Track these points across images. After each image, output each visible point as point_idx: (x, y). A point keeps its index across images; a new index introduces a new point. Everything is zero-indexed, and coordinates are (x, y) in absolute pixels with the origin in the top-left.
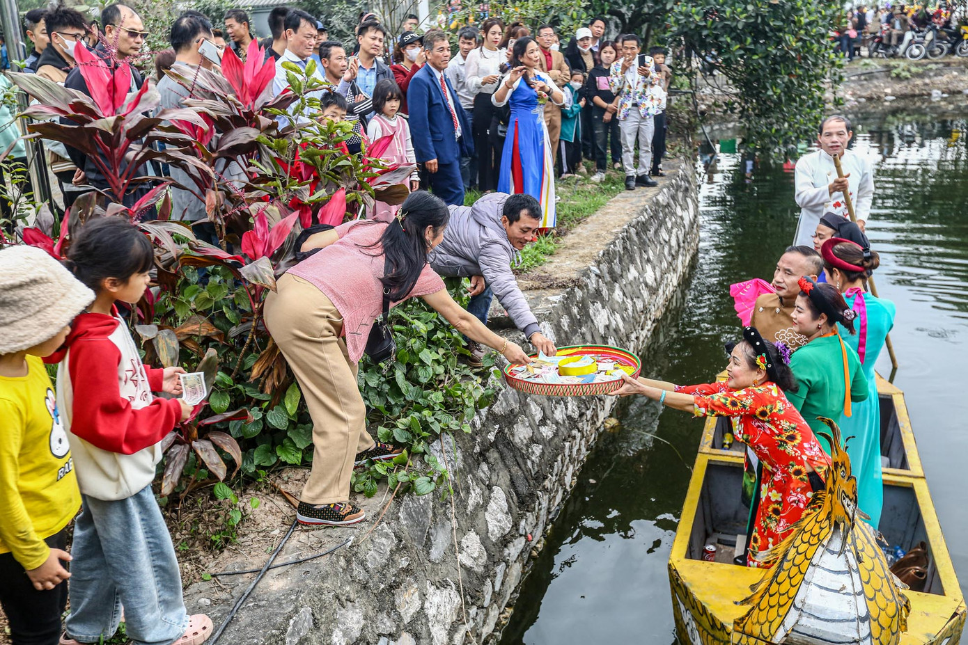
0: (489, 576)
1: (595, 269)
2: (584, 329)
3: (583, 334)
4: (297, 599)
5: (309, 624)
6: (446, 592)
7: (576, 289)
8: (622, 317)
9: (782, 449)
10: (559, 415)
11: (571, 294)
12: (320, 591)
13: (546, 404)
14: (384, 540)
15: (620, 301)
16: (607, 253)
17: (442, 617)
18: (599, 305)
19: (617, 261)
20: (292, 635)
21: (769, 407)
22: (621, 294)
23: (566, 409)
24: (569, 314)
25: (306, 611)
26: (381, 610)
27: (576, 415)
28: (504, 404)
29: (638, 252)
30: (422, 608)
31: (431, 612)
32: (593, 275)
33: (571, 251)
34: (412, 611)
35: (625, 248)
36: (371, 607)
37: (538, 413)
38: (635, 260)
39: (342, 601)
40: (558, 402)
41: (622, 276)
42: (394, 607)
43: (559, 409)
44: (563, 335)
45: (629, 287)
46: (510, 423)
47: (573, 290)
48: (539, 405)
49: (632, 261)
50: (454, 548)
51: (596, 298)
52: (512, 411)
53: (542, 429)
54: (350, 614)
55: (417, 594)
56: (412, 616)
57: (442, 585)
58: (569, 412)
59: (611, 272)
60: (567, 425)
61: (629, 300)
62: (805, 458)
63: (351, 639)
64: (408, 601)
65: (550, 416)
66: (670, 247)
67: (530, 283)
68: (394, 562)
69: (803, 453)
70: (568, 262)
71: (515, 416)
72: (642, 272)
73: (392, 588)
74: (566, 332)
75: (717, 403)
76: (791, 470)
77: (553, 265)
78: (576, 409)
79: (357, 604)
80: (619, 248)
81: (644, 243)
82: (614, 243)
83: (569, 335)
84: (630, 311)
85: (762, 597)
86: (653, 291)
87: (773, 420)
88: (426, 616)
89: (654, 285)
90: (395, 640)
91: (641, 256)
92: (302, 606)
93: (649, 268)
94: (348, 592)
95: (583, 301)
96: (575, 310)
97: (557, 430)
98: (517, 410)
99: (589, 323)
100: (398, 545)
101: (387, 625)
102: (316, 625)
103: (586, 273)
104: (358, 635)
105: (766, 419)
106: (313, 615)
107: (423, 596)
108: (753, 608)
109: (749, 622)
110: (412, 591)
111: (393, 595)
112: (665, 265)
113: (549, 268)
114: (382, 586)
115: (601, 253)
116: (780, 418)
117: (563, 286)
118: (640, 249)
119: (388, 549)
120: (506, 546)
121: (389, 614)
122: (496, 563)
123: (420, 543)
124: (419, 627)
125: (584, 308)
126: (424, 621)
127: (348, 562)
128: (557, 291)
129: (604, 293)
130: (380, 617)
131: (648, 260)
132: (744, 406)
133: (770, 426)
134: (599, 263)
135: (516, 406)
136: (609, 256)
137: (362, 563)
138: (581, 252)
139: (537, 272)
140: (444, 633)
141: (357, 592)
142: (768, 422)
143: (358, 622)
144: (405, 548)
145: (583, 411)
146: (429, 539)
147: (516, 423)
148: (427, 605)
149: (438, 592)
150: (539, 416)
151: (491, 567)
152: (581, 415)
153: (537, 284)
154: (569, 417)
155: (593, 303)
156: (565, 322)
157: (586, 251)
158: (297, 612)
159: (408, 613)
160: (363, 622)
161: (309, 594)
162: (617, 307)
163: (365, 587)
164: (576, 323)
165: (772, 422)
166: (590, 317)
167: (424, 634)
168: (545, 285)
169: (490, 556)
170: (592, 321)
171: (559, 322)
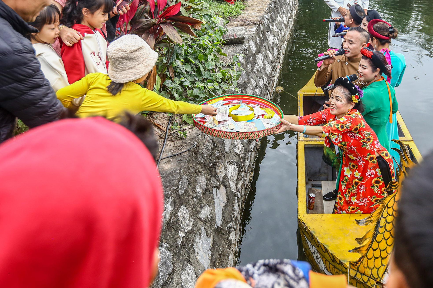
0: (246, 158)
1: (266, 16)
2: (265, 44)
3: (265, 46)
4: (180, 173)
5: (186, 184)
6: (233, 166)
7: (260, 25)
8: (278, 38)
9: (364, 147)
10: (261, 84)
11: (259, 27)
12: (188, 168)
13: (256, 79)
14: (208, 144)
15: (276, 31)
16: (269, 9)
17: (233, 178)
18: (269, 33)
19: (273, 12)
20: (181, 189)
21: (359, 125)
22: (276, 28)
23: (263, 81)
24: (259, 37)
25: (185, 177)
26: (211, 176)
27: (267, 84)
28: (242, 79)
29: (280, 9)
30: (226, 174)
31: (229, 175)
32: (266, 19)
33: (252, 8)
34: (223, 175)
35: (275, 6)
36: (208, 175)
37: (254, 83)
38: (279, 12)
39: (197, 173)
40: (260, 78)
41: (275, 19)
42: (216, 174)
43: (261, 81)
44: (258, 47)
45: (278, 24)
46: (245, 88)
47: (259, 26)
48: (254, 79)
49: (278, 13)
50: (233, 146)
51: (268, 29)
52: (245, 82)
53: (257, 90)
54: (200, 178)
55: (223, 167)
56: (223, 178)
57: (231, 163)
58: (265, 83)
59: (271, 18)
60: (265, 88)
61: (279, 31)
62: (375, 150)
63: (203, 189)
64: (221, 171)
65: (258, 85)
66: (290, 6)
67: (239, 23)
68: (214, 153)
69: (374, 147)
70: (253, 13)
71: (246, 85)
72: (282, 18)
73: (214, 165)
74: (259, 45)
75: (334, 129)
76: (368, 158)
77: (246, 15)
78: (267, 81)
79: (202, 174)
80: (273, 6)
81: (281, 4)
82: (271, 4)
83: (260, 46)
84: (280, 36)
85: (368, 250)
86: (287, 26)
87: (361, 132)
88: (228, 177)
89: (287, 24)
90: (219, 189)
91: (281, 11)
92: (183, 176)
93: (284, 16)
94: (198, 168)
95: (263, 31)
96: (261, 35)
97: (261, 91)
98: (247, 82)
99: (267, 41)
100: (214, 146)
101: (215, 183)
102: (189, 184)
103: (263, 18)
104: (205, 187)
105: (357, 132)
106: (188, 179)
107: (225, 168)
108: (363, 256)
109: (362, 265)
110: (221, 166)
111: (215, 168)
112: (289, 14)
113: (245, 16)
114: (211, 165)
115: (267, 8)
116: (364, 130)
117: (255, 24)
118: (280, 7)
119: (211, 147)
120: (250, 145)
121: (215, 177)
122: (248, 152)
123: (221, 145)
124: (227, 183)
125: (264, 34)
126: (227, 179)
127: (196, 154)
128: (253, 26)
129: (270, 27)
130: (212, 179)
131: (284, 12)
132: (347, 127)
133: (358, 135)
134: (267, 13)
135: (246, 80)
136: (269, 10)
137: (201, 155)
138: (257, 8)
139: (239, 18)
140: (234, 184)
141: (202, 168)
142: (358, 133)
143: (204, 182)
144: (216, 147)
145: (270, 82)
146: (224, 143)
147: (247, 88)
148: (227, 172)
149: (230, 166)
150: (254, 85)
151: (246, 154)
152: (269, 83)
153: (242, 23)
154: (265, 85)
155: (267, 32)
156: (258, 40)
157: (259, 8)
158: (181, 178)
159: (221, 176)
160: (206, 181)
161: (184, 170)
162: (275, 34)
163: (204, 166)
164: (262, 41)
165: (360, 133)
166: (267, 38)
167: (228, 186)
168: (246, 23)
169: (245, 149)
170: (268, 41)
171: (256, 40)
